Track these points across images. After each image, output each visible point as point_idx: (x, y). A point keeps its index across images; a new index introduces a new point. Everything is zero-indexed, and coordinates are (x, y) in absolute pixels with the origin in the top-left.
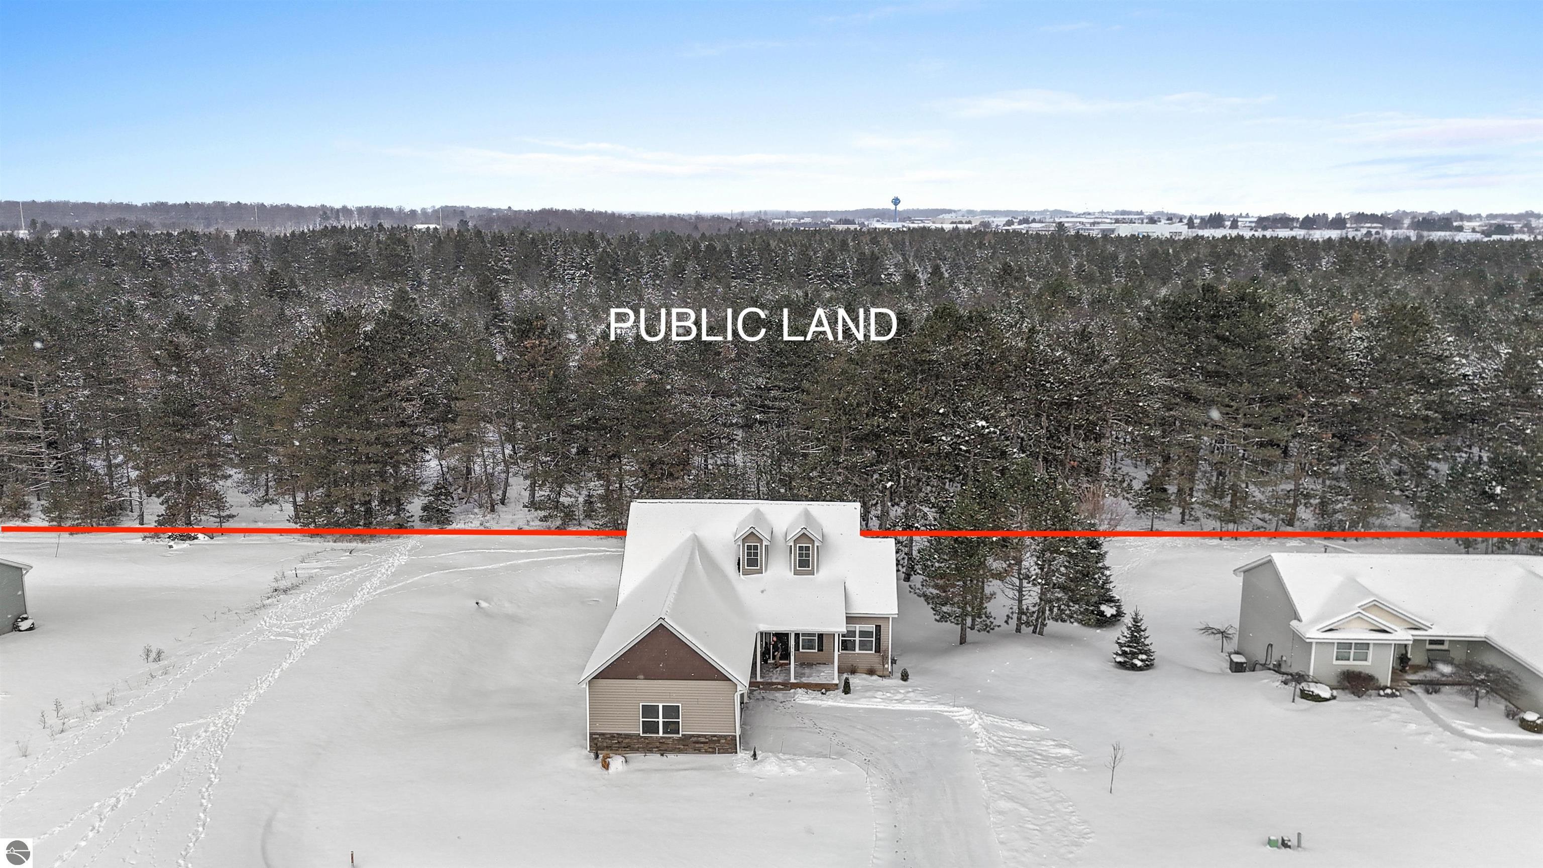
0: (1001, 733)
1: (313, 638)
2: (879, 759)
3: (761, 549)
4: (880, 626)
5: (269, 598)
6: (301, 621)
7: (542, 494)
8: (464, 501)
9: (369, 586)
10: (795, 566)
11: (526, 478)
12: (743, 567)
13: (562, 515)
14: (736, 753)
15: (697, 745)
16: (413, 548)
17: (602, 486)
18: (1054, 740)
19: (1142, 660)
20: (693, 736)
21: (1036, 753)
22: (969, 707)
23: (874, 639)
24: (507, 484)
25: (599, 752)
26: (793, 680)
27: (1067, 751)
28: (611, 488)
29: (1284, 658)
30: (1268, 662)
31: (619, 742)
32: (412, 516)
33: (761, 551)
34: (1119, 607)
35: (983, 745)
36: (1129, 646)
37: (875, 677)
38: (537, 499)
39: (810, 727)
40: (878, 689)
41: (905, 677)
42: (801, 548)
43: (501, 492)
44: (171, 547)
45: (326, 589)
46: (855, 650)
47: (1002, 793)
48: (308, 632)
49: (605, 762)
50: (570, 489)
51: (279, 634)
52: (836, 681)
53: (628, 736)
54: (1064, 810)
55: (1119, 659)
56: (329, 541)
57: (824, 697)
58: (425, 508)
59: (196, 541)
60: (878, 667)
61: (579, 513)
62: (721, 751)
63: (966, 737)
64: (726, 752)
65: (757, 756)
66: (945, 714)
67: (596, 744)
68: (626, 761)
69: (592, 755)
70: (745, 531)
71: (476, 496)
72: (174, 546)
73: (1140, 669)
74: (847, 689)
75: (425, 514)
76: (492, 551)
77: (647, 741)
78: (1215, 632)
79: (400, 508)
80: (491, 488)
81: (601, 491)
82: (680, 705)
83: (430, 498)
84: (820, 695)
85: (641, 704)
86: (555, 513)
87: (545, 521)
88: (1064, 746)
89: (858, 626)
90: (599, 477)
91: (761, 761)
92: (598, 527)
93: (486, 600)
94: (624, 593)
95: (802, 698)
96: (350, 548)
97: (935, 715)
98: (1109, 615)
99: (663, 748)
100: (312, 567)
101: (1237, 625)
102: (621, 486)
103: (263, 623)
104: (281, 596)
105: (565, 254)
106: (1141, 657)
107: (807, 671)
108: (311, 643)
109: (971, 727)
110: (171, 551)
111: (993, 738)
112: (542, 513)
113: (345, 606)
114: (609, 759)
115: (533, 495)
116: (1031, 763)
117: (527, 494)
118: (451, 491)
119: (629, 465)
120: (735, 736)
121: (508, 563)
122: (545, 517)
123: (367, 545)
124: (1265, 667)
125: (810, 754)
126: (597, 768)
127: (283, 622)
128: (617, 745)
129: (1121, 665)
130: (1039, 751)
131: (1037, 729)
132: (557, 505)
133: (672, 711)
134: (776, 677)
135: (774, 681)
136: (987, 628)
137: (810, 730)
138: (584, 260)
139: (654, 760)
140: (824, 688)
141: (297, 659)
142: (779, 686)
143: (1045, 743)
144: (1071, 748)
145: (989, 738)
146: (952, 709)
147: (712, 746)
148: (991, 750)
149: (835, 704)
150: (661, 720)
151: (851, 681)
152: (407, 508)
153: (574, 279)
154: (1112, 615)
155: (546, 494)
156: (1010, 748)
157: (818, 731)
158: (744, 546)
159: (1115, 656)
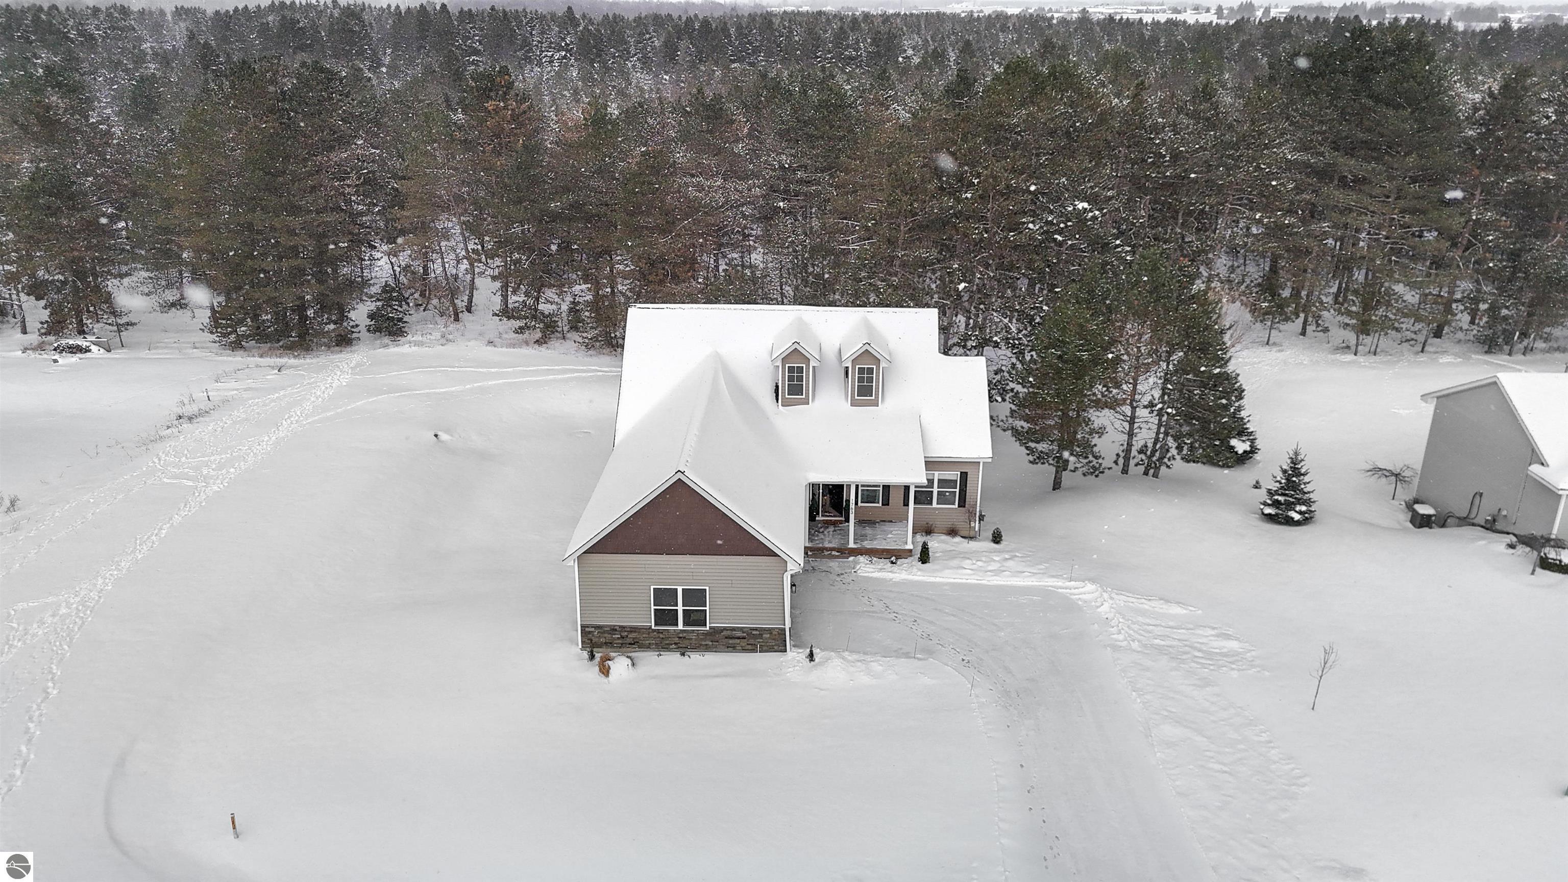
0: (1140, 619)
1: (219, 481)
2: (981, 659)
3: (808, 371)
4: (966, 473)
5: (168, 427)
6: (207, 459)
7: (515, 299)
8: (422, 308)
9: (298, 413)
10: (853, 391)
11: (494, 278)
12: (783, 396)
13: (541, 325)
14: (786, 651)
15: (731, 641)
16: (358, 365)
17: (589, 289)
18: (1214, 628)
19: (1300, 513)
20: (725, 629)
21: (1195, 648)
22: (1092, 580)
23: (957, 490)
24: (472, 286)
25: (595, 650)
26: (852, 545)
27: (1233, 645)
28: (600, 292)
29: (1504, 513)
30: (1473, 516)
31: (622, 637)
32: (357, 326)
33: (808, 375)
34: (1253, 441)
35: (1121, 637)
36: (1283, 495)
37: (958, 539)
38: (510, 306)
39: (882, 612)
40: (966, 556)
41: (997, 538)
42: (861, 370)
43: (467, 297)
44: (55, 361)
45: (243, 416)
46: (931, 504)
47: (1166, 713)
48: (212, 473)
49: (604, 666)
50: (550, 293)
51: (175, 477)
52: (909, 546)
53: (634, 629)
54: (1256, 738)
55: (1268, 510)
56: (253, 356)
57: (895, 568)
58: (371, 316)
59: (88, 355)
60: (961, 525)
61: (563, 324)
62: (764, 648)
63: (1096, 625)
64: (771, 649)
65: (815, 656)
66: (1060, 590)
67: (591, 640)
68: (633, 665)
69: (585, 654)
70: (785, 347)
71: (435, 301)
72: (59, 360)
73: (1298, 523)
74: (925, 557)
75: (373, 323)
76: (455, 369)
77: (661, 636)
78: (1388, 474)
79: (342, 317)
80: (453, 293)
81: (589, 297)
82: (707, 588)
83: (378, 303)
84: (890, 565)
85: (652, 587)
86: (533, 323)
87: (522, 333)
88: (1228, 637)
89: (936, 473)
90: (586, 279)
91: (820, 664)
92: (587, 341)
93: (447, 431)
94: (623, 428)
95: (866, 568)
96: (279, 365)
97: (1046, 593)
98: (1240, 452)
99: (683, 645)
100: (228, 388)
101: (1418, 466)
102: (613, 291)
103: (156, 460)
104: (185, 426)
105: (543, 33)
106: (1298, 508)
107: (868, 531)
108: (215, 488)
109: (1099, 610)
110: (54, 367)
111: (1133, 626)
112: (518, 323)
113: (266, 438)
114: (610, 663)
115: (505, 298)
116: (1193, 664)
117: (498, 299)
118: (406, 296)
119: (623, 264)
120: (784, 630)
121: (475, 385)
122: (520, 328)
123: (302, 361)
124: (1465, 521)
125: (887, 653)
126: (592, 672)
127: (183, 459)
128: (620, 641)
129: (1270, 518)
130: (1198, 645)
131: (1185, 611)
132: (535, 315)
133: (695, 597)
134: (830, 540)
135: (827, 545)
136: (1096, 471)
137: (880, 615)
138: (563, 39)
139: (672, 660)
140: (894, 556)
141: (193, 511)
142: (834, 553)
143: (1200, 632)
144: (1237, 639)
145: (1128, 627)
146: (1068, 584)
147: (752, 641)
148: (1135, 645)
149: (910, 577)
150: (680, 608)
151: (930, 545)
152: (350, 315)
153: (553, 62)
154: (1245, 452)
155: (521, 300)
156: (1157, 641)
157: (892, 616)
158: (784, 368)
159: (1262, 507)
